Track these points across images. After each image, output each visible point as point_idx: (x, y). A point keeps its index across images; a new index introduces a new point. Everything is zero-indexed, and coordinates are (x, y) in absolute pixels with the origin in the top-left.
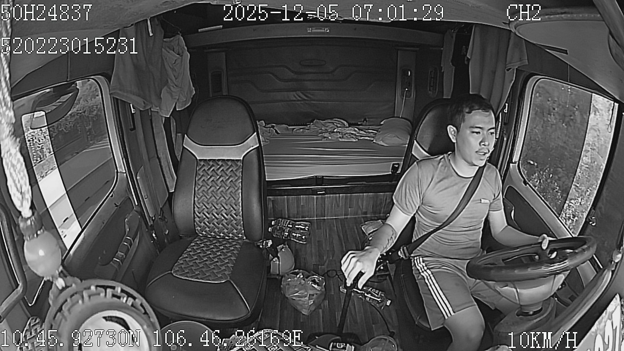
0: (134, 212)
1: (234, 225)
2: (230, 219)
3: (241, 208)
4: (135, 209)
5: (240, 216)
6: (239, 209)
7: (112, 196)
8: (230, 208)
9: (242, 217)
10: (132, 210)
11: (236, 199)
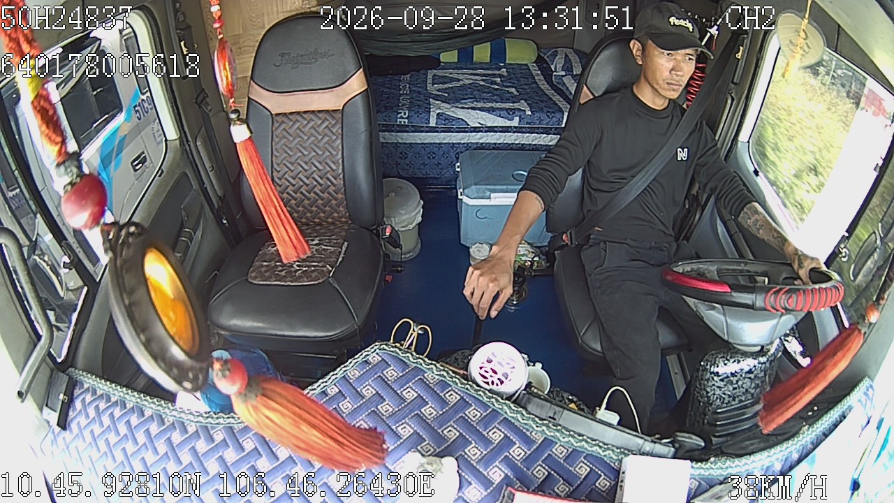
0: (193, 191)
1: (332, 192)
2: (326, 183)
3: (341, 167)
4: (194, 187)
5: (340, 179)
6: (338, 169)
7: (160, 176)
8: (325, 168)
9: (344, 181)
10: (190, 191)
11: (334, 153)
